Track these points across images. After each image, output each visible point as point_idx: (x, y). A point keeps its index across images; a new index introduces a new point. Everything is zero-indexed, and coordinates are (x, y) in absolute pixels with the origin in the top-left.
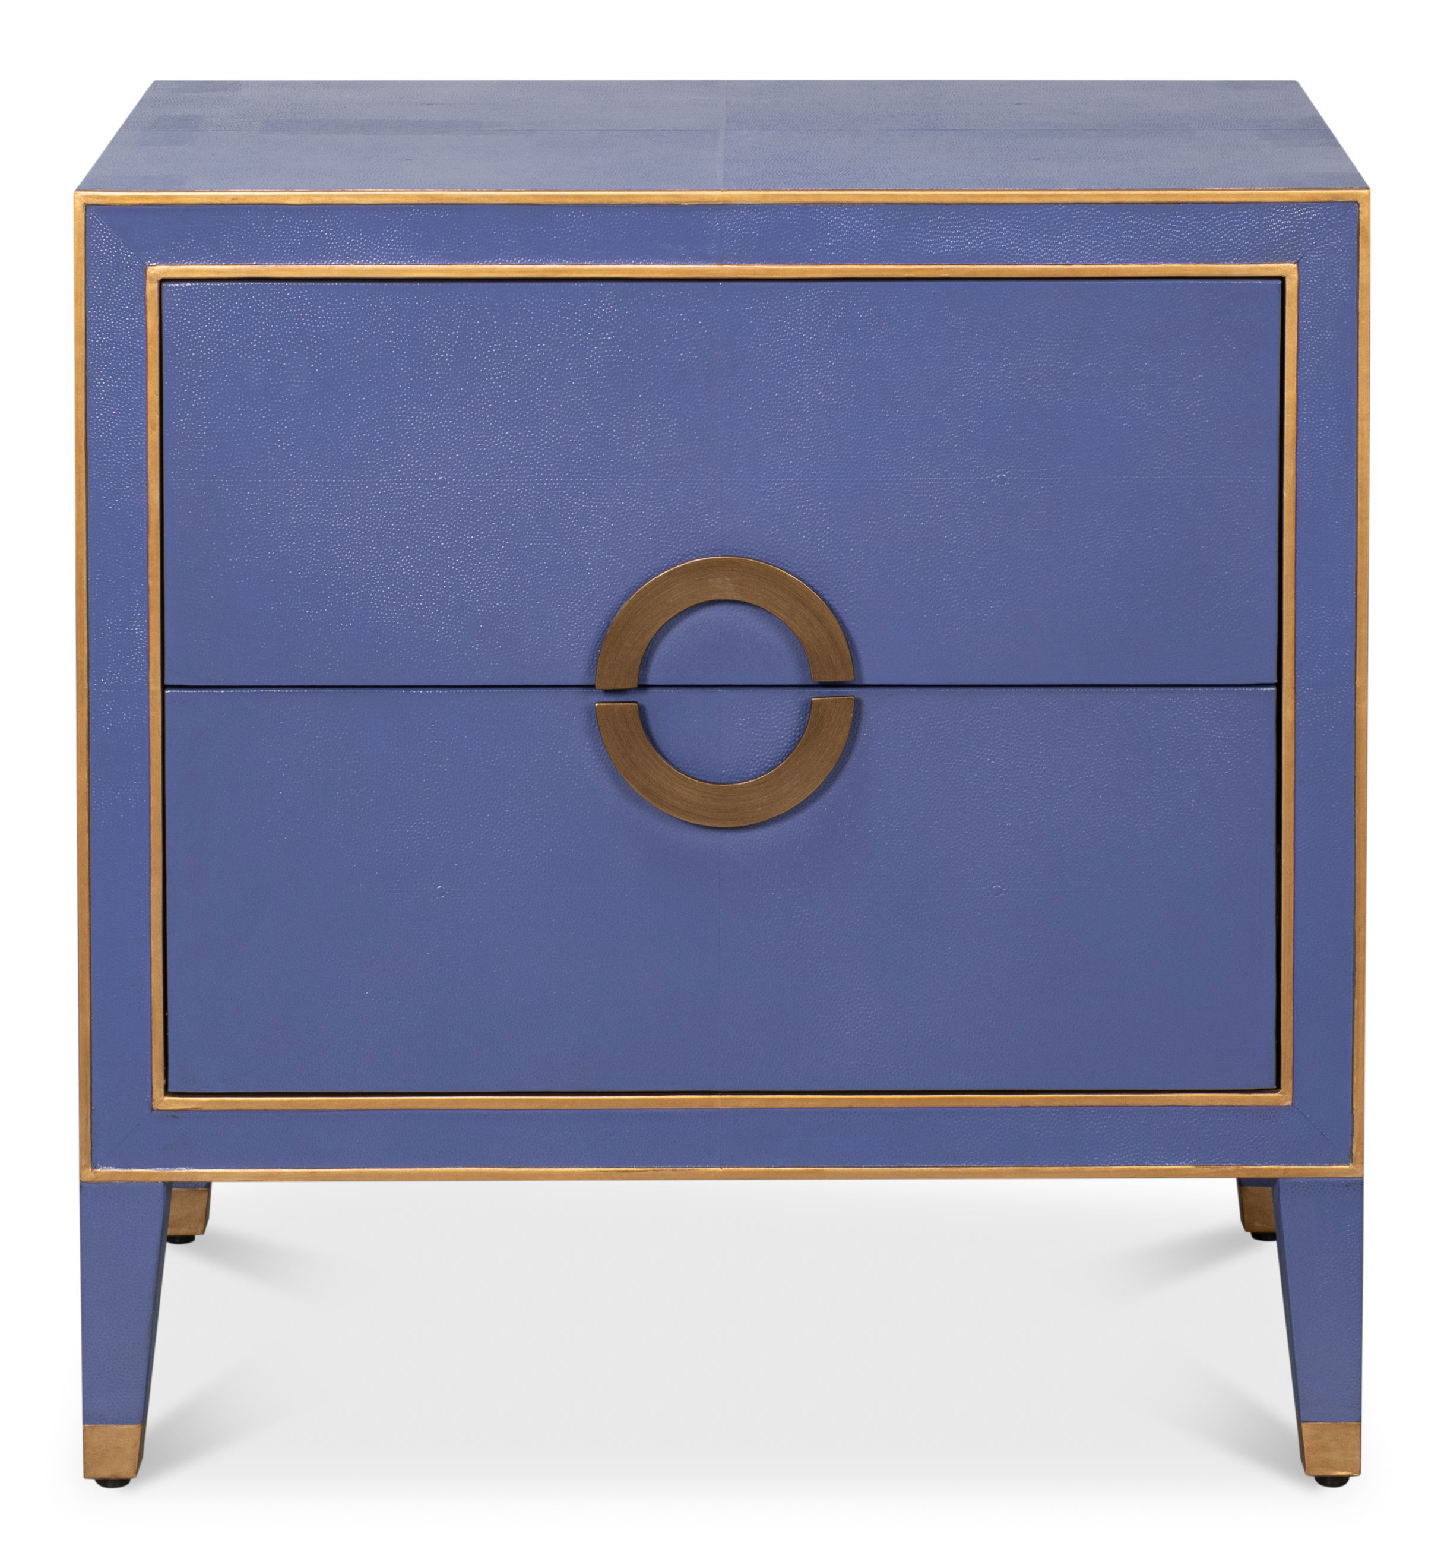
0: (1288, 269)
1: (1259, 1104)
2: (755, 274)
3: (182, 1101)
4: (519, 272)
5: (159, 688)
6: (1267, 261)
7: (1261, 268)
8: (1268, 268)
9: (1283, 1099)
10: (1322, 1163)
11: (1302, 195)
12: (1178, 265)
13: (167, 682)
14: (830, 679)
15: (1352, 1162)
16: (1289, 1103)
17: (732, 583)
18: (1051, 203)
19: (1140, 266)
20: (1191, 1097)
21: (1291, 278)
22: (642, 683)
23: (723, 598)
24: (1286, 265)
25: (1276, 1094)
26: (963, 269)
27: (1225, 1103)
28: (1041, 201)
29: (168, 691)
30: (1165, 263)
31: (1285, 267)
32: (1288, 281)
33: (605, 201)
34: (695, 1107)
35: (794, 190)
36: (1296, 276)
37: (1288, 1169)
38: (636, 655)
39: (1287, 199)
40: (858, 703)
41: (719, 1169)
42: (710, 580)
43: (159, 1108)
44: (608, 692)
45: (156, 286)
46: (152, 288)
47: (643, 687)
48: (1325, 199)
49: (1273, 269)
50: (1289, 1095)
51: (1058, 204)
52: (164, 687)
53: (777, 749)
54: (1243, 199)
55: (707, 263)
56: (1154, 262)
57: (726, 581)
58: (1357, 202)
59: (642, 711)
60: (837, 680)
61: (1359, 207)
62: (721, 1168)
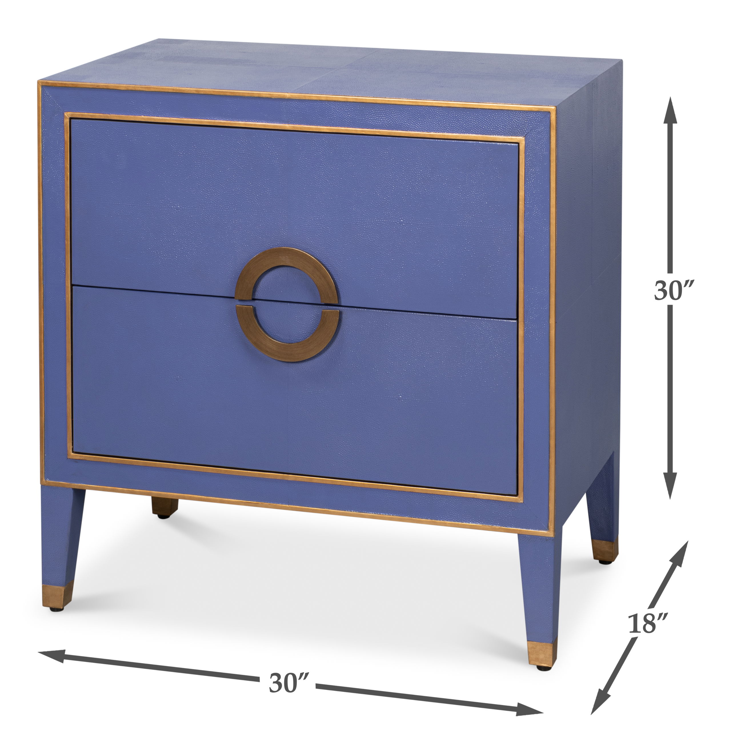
0: (521, 139)
1: (509, 501)
2: (301, 129)
3: (79, 456)
4: (207, 123)
5: (69, 285)
6: (512, 135)
7: (509, 138)
8: (512, 139)
9: (519, 500)
10: (536, 529)
11: (526, 108)
12: (474, 135)
13: (73, 283)
14: (328, 302)
15: (548, 530)
16: (522, 502)
17: (289, 259)
18: (421, 106)
19: (458, 134)
20: (481, 495)
21: (521, 144)
22: (253, 298)
23: (285, 265)
24: (519, 137)
25: (516, 497)
26: (385, 132)
27: (495, 499)
28: (417, 104)
29: (73, 287)
30: (468, 134)
31: (519, 138)
32: (520, 145)
33: (241, 95)
34: (278, 478)
35: (318, 94)
36: (524, 142)
37: (521, 530)
38: (251, 286)
39: (519, 109)
40: (341, 313)
41: (288, 506)
42: (280, 257)
43: (70, 458)
44: (240, 300)
45: (68, 120)
46: (67, 121)
47: (254, 299)
48: (536, 110)
49: (514, 139)
50: (522, 498)
51: (424, 106)
52: (72, 285)
53: (311, 330)
54: (501, 108)
55: (282, 123)
56: (464, 133)
57: (286, 257)
58: (549, 112)
59: (254, 309)
60: (331, 303)
61: (550, 114)
62: (288, 505)
